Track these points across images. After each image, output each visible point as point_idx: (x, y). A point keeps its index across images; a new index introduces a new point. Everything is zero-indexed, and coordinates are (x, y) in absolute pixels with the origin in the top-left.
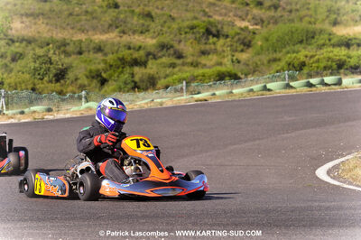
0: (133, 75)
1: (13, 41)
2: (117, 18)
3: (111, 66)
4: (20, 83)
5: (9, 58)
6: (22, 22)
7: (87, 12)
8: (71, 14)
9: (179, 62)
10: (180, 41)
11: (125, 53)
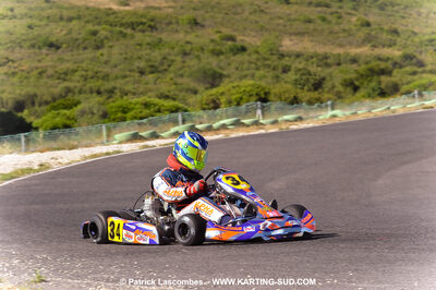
0: (380, 83)
1: (283, 56)
2: (369, 34)
3: (362, 75)
4: (284, 92)
5: (280, 70)
6: (291, 40)
7: (344, 30)
8: (331, 32)
9: (420, 70)
10: (421, 53)
11: (374, 64)
